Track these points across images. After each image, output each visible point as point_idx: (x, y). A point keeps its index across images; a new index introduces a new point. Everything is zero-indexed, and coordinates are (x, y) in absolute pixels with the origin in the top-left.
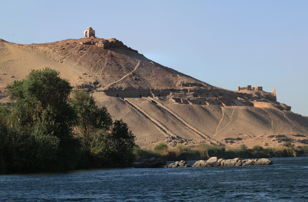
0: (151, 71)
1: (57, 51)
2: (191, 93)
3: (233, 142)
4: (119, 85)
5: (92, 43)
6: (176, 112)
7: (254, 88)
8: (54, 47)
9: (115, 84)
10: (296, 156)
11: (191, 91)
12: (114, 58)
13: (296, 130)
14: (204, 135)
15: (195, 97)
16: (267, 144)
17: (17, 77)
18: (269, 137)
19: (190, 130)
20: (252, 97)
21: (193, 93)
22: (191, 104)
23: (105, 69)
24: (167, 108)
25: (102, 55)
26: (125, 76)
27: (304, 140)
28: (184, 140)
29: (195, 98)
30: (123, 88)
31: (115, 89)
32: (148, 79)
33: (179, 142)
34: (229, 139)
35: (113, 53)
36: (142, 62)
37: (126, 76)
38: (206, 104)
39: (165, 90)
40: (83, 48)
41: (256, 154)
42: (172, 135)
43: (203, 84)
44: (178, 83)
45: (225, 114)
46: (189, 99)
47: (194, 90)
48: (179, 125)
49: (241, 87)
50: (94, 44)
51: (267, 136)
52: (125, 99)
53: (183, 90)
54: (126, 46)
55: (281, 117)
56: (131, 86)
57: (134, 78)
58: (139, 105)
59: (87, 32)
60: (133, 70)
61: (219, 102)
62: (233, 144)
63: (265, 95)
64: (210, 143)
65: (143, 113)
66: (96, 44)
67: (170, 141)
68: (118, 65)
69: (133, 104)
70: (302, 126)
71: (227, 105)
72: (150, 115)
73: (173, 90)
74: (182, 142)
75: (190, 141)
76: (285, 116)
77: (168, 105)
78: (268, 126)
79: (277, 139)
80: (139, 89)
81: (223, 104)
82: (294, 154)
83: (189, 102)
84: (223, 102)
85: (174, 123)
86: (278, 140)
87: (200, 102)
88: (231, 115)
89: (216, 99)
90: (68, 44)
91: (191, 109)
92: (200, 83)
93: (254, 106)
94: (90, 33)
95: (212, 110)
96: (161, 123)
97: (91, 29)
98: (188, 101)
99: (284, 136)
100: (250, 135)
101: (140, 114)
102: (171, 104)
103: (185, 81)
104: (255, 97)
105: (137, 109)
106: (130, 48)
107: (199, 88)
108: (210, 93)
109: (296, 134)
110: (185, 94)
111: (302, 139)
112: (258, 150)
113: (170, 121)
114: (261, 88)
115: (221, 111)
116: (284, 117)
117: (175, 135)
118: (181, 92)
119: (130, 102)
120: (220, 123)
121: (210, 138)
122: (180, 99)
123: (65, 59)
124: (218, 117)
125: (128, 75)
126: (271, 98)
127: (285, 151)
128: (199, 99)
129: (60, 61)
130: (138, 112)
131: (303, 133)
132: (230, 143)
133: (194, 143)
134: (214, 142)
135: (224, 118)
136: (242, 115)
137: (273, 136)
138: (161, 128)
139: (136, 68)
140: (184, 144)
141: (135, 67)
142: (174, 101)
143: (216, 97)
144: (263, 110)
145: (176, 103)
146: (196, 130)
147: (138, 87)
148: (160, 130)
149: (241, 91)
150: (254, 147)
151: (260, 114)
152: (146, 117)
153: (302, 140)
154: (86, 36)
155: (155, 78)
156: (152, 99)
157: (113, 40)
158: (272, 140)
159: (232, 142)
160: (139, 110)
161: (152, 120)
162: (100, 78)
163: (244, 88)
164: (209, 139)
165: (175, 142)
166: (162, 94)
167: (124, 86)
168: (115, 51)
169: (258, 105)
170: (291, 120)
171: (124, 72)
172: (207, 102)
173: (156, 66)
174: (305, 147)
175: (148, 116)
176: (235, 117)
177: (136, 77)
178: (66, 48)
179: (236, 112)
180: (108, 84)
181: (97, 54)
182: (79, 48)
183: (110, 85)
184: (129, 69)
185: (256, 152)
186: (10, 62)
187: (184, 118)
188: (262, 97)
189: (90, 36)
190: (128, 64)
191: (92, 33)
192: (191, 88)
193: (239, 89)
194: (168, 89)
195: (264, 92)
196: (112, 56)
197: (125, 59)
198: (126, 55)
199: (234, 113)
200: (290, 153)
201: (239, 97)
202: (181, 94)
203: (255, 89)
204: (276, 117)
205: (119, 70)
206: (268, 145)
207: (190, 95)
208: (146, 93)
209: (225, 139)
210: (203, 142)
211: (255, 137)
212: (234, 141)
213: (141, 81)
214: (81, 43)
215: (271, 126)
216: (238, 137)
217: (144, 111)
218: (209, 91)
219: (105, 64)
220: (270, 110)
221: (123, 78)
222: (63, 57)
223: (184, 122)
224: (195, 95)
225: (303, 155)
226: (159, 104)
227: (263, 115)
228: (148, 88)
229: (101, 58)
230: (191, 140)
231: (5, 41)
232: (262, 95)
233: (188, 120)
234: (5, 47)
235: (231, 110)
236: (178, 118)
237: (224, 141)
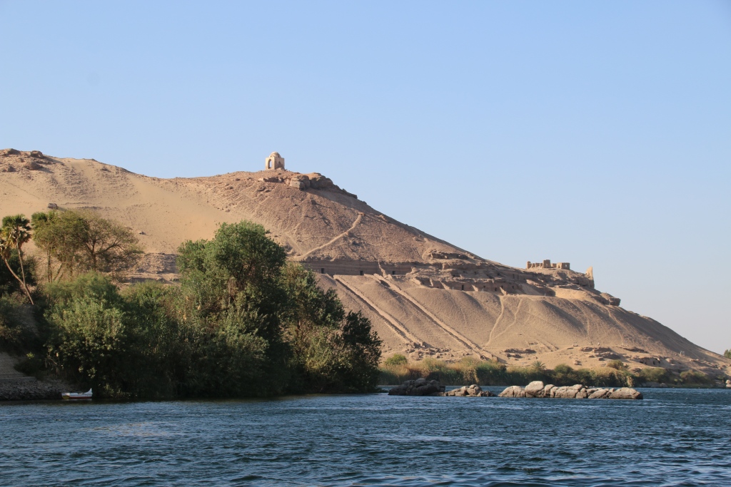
0: (380, 231)
1: (219, 192)
2: (448, 270)
3: (520, 357)
4: (325, 253)
5: (280, 180)
6: (422, 302)
7: (555, 265)
8: (215, 184)
9: (319, 250)
10: (633, 384)
11: (447, 266)
12: (317, 206)
13: (631, 340)
14: (469, 343)
15: (454, 276)
16: (578, 363)
17: (150, 234)
18: (582, 350)
19: (446, 332)
20: (551, 281)
21: (451, 270)
22: (447, 288)
23: (303, 225)
24: (407, 294)
25: (297, 201)
26: (335, 238)
27: (646, 358)
28: (436, 350)
29: (455, 278)
30: (332, 258)
31: (319, 259)
32: (375, 244)
33: (427, 353)
34: (512, 351)
35: (316, 197)
36: (365, 215)
37: (338, 237)
38: (473, 290)
39: (403, 263)
40: (265, 188)
41: (561, 379)
42: (415, 340)
43: (469, 256)
44: (425, 255)
45: (505, 308)
46: (443, 281)
47: (454, 266)
48: (427, 324)
49: (532, 263)
50: (283, 181)
51: (579, 348)
52: (336, 277)
53: (435, 265)
54: (337, 187)
55: (604, 317)
56: (345, 255)
57: (351, 241)
58: (359, 288)
59: (270, 160)
60: (350, 227)
61: (495, 286)
62: (520, 359)
63: (574, 277)
64: (479, 356)
65: (365, 302)
66: (287, 181)
67: (412, 351)
68: (324, 218)
69: (349, 286)
70: (641, 334)
71: (509, 292)
72: (377, 306)
73: (416, 264)
74: (432, 353)
75: (446, 353)
76: (610, 315)
77: (409, 289)
78: (580, 332)
79: (598, 354)
80: (359, 260)
81: (503, 291)
82: (629, 382)
83: (444, 286)
84: (502, 287)
85: (419, 320)
86: (600, 356)
87: (463, 286)
88: (516, 310)
89: (491, 282)
90: (238, 180)
91: (447, 297)
92: (463, 253)
93: (556, 295)
94: (275, 162)
95: (483, 301)
96: (397, 320)
97: (278, 155)
98: (443, 284)
99: (609, 349)
100: (550, 345)
101: (361, 303)
102: (412, 287)
103: (439, 249)
104: (557, 280)
105: (355, 294)
106: (344, 192)
107: (461, 261)
108: (481, 271)
109: (630, 347)
110: (437, 271)
111: (642, 356)
112: (563, 372)
113: (411, 317)
114: (568, 264)
115: (500, 303)
116: (608, 317)
117: (420, 340)
118: (430, 267)
119: (343, 282)
120: (497, 322)
121: (480, 348)
122: (429, 280)
123: (234, 206)
124: (494, 312)
125: (341, 235)
126: (584, 283)
127: (612, 375)
128: (461, 280)
129: (225, 209)
130: (357, 300)
131: (643, 346)
132: (514, 359)
133: (452, 356)
134: (487, 355)
135: (504, 314)
136: (536, 310)
137: (590, 349)
138: (396, 329)
139: (354, 225)
140: (435, 356)
141: (352, 222)
142: (418, 282)
143: (491, 278)
144: (571, 304)
145: (423, 287)
146: (455, 334)
147: (357, 256)
148: (394, 330)
149: (531, 270)
150: (557, 367)
151: (566, 310)
152: (372, 308)
153: (642, 359)
154: (269, 168)
155: (386, 243)
156: (381, 278)
157: (317, 176)
158: (589, 356)
159: (518, 357)
160: (358, 297)
161: (382, 313)
162: (293, 240)
163: (538, 265)
164: (477, 350)
165: (420, 353)
166: (398, 271)
167: (334, 254)
168: (319, 195)
169: (562, 293)
170: (622, 322)
171: (335, 231)
172: (474, 287)
173: (389, 223)
174: (648, 371)
175: (375, 307)
176: (523, 314)
177: (355, 240)
178: (235, 188)
179: (525, 305)
180: (307, 250)
181: (288, 199)
182: (257, 188)
183: (311, 251)
184: (343, 226)
185: (559, 375)
186: (138, 208)
187: (435, 312)
188: (570, 280)
189: (275, 169)
190: (342, 217)
191: (280, 162)
192: (448, 261)
193: (529, 265)
194: (408, 263)
195: (574, 272)
196: (314, 203)
197: (336, 210)
198: (338, 202)
199: (521, 306)
200: (620, 380)
201: (530, 279)
202: (431, 270)
203: (557, 266)
204: (594, 316)
205: (326, 227)
206: (581, 365)
207: (446, 274)
208: (372, 268)
209: (506, 351)
210: (468, 354)
211: (558, 349)
212: (522, 355)
213: (363, 247)
214: (262, 179)
215: (585, 331)
216: (528, 348)
217: (368, 298)
218: (478, 267)
219: (302, 217)
220: (584, 304)
221: (332, 241)
222: (231, 202)
223: (435, 319)
224: (454, 274)
225: (644, 385)
226: (393, 287)
227: (571, 312)
228: (375, 259)
229: (296, 205)
230: (447, 351)
231: (129, 172)
232: (570, 277)
233: (443, 315)
234: (129, 182)
235: (515, 301)
236: (425, 311)
237: (504, 353)
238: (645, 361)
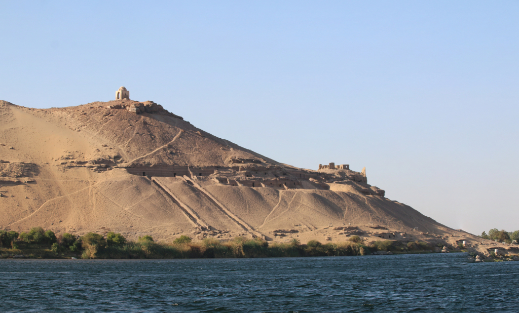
0: (195, 143)
1: (76, 117)
2: (243, 172)
3: (285, 236)
4: (147, 161)
5: (123, 107)
6: (216, 196)
8: (74, 111)
9: (142, 158)
10: (364, 254)
11: (243, 169)
12: (148, 126)
13: (377, 220)
14: (246, 226)
15: (248, 176)
16: (329, 239)
17: (17, 149)
18: (335, 229)
19: (229, 218)
20: (332, 178)
21: (245, 171)
22: (240, 185)
23: (133, 140)
24: (206, 190)
25: (132, 122)
26: (157, 149)
27: (383, 234)
28: (218, 232)
29: (247, 178)
30: (151, 164)
31: (141, 165)
32: (187, 153)
33: (210, 234)
34: (279, 231)
35: (148, 119)
36: (184, 132)
37: (159, 148)
38: (261, 186)
39: (208, 167)
40: (109, 114)
41: (311, 252)
42: (203, 225)
43: (262, 161)
44: (227, 159)
45: (282, 199)
46: (238, 180)
47: (248, 168)
48: (216, 212)
50: (125, 107)
51: (333, 228)
52: (153, 178)
53: (233, 168)
54: (167, 111)
55: (361, 204)
56: (162, 161)
57: (169, 151)
58: (168, 186)
59: (119, 93)
60: (170, 141)
61: (279, 183)
62: (284, 238)
63: (351, 175)
64: (252, 236)
65: (171, 197)
66: (128, 108)
67: (199, 233)
68: (151, 135)
69: (161, 185)
70: (387, 216)
71: (290, 187)
72: (179, 199)
73: (218, 168)
74: (214, 234)
75: (227, 234)
76: (366, 203)
77: (208, 187)
78: (338, 215)
79: (346, 231)
80: (173, 165)
81: (285, 187)
82: (361, 252)
83: (238, 183)
84: (285, 184)
85: (210, 210)
86: (348, 233)
87: (253, 183)
88: (290, 201)
89: (276, 179)
90: (92, 108)
91: (238, 193)
92: (258, 159)
93: (330, 189)
94: (122, 94)
95: (265, 194)
96: (192, 210)
97: (124, 89)
98: (237, 182)
99: (357, 228)
100: (311, 226)
101: (167, 197)
102: (212, 186)
103: (238, 155)
104: (337, 178)
105: (164, 190)
106: (172, 115)
107: (254, 165)
108: (270, 172)
109: (375, 225)
110: (234, 172)
111: (380, 231)
112: (313, 246)
113: (204, 208)
114: (348, 166)
115: (278, 196)
116: (364, 204)
117: (207, 224)
118: (229, 170)
119: (158, 182)
120: (273, 210)
121: (254, 230)
122: (226, 180)
123: (84, 127)
124: (272, 202)
125: (162, 147)
126: (359, 179)
127: (349, 247)
128: (252, 179)
129: (77, 129)
130: (165, 195)
131: (386, 224)
132: (279, 237)
133: (230, 236)
134: (259, 235)
135: (280, 204)
136: (306, 200)
137: (341, 228)
138: (190, 216)
139: (174, 139)
140: (216, 237)
141: (173, 137)
142: (217, 181)
143: (277, 177)
144: (336, 195)
145: (220, 185)
146: (237, 219)
147: (172, 162)
148: (188, 218)
150: (309, 243)
151: (331, 199)
152: (174, 201)
153: (380, 234)
154: (118, 98)
155: (197, 152)
156: (188, 178)
157: (149, 103)
158: (339, 233)
159: (283, 236)
160: (167, 193)
161: (182, 205)
162: (123, 151)
163: (326, 166)
164: (252, 231)
165: (205, 234)
166: (203, 173)
167: (153, 161)
168: (150, 117)
169: (335, 188)
170: (374, 207)
171: (158, 144)
172: (262, 184)
173: (203, 137)
174: (379, 242)
175: (178, 200)
176: (295, 203)
177: (173, 151)
178: (88, 113)
179: (299, 196)
180: (133, 158)
181: (126, 121)
182: (104, 114)
183: (135, 159)
184: (165, 140)
185: (310, 248)
186: (13, 130)
187: (225, 203)
188: (348, 177)
189: (122, 99)
190: (165, 133)
191: (125, 94)
192: (243, 165)
194: (212, 166)
195: (351, 171)
196: (145, 123)
197: (161, 128)
198: (165, 122)
199: (295, 198)
200: (355, 250)
201: (311, 177)
202: (229, 172)
203: (340, 167)
204: (353, 203)
205: (151, 141)
206: (331, 240)
207: (241, 175)
208: (183, 171)
209: (275, 232)
210: (243, 235)
211: (316, 229)
212: (287, 234)
213: (178, 155)
214: (109, 107)
215: (343, 215)
216: (293, 229)
217: (173, 193)
218: (268, 169)
219: (134, 134)
220: (348, 195)
221: (153, 152)
222: (83, 124)
223: (224, 209)
224: (247, 175)
225: (375, 253)
226: (196, 185)
227: (335, 201)
228: (186, 164)
229: (131, 125)
230: (228, 232)
231: (12, 104)
232: (348, 175)
233: (230, 206)
234: (11, 112)
235: (291, 194)
236: (217, 203)
237: (273, 233)
238: (383, 235)
